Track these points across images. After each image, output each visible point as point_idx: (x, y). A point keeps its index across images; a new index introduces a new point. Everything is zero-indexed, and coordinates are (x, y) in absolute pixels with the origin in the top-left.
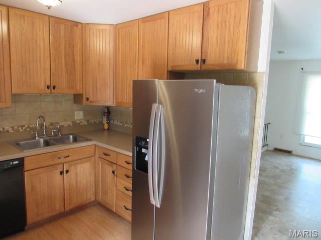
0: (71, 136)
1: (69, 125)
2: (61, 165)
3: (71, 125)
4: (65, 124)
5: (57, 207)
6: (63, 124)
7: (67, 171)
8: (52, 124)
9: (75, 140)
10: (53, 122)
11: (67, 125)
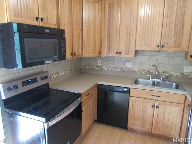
0: (174, 84)
1: (178, 76)
2: (154, 101)
3: (180, 75)
4: (175, 74)
5: (147, 127)
6: (173, 73)
7: (157, 107)
8: (164, 72)
9: (177, 87)
10: (165, 71)
11: (175, 75)
